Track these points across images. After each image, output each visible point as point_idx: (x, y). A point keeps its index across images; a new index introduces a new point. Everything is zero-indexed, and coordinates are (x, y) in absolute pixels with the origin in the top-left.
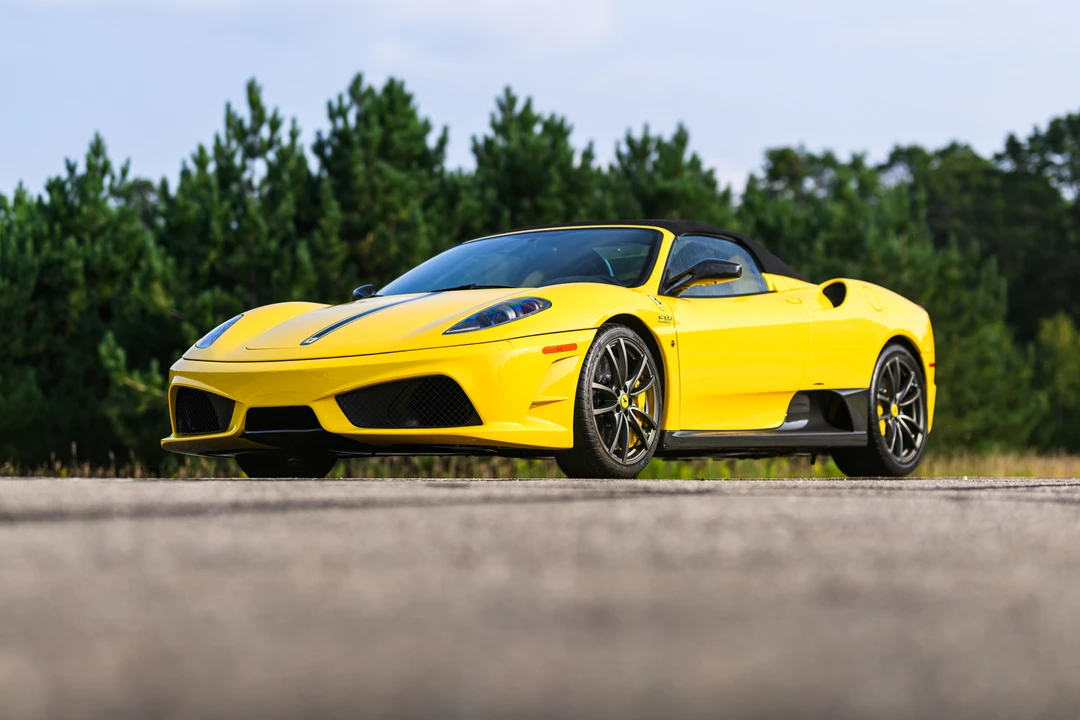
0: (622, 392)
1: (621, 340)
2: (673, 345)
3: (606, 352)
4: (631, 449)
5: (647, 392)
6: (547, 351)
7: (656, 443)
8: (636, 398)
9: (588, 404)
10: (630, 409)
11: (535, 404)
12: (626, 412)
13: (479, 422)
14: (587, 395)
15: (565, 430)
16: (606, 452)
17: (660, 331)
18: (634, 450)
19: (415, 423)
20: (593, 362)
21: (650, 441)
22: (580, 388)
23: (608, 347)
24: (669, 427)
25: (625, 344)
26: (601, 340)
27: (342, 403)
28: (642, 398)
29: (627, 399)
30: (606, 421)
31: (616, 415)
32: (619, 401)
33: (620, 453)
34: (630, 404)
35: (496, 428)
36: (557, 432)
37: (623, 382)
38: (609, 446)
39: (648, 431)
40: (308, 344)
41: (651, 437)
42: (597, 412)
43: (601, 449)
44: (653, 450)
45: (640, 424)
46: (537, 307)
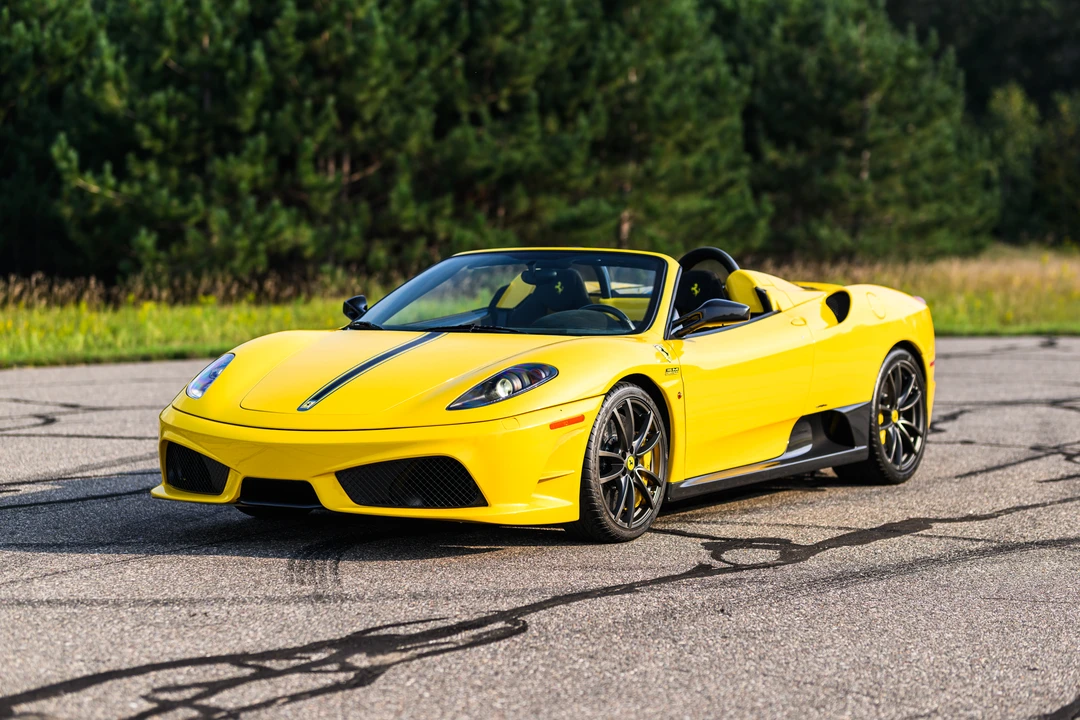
0: (628, 454)
1: (628, 401)
2: (679, 397)
3: (613, 416)
4: (637, 509)
5: (653, 450)
6: (554, 426)
7: (661, 500)
8: (642, 457)
9: (594, 473)
10: (636, 470)
11: (540, 481)
12: (632, 474)
13: (483, 502)
14: (594, 464)
15: (570, 503)
16: (612, 521)
17: (667, 385)
18: (640, 510)
19: (418, 503)
20: (600, 429)
21: (654, 500)
22: (587, 458)
23: (615, 411)
24: (674, 479)
25: (632, 404)
26: (607, 405)
27: (342, 479)
28: (648, 457)
29: (633, 461)
30: (612, 488)
31: (623, 479)
32: (624, 465)
33: (626, 517)
34: (636, 464)
35: (500, 511)
36: (563, 507)
37: (630, 443)
38: (615, 513)
39: (653, 489)
40: (306, 410)
41: (657, 496)
42: (604, 480)
43: (607, 518)
44: (658, 508)
45: (645, 482)
46: (544, 376)
